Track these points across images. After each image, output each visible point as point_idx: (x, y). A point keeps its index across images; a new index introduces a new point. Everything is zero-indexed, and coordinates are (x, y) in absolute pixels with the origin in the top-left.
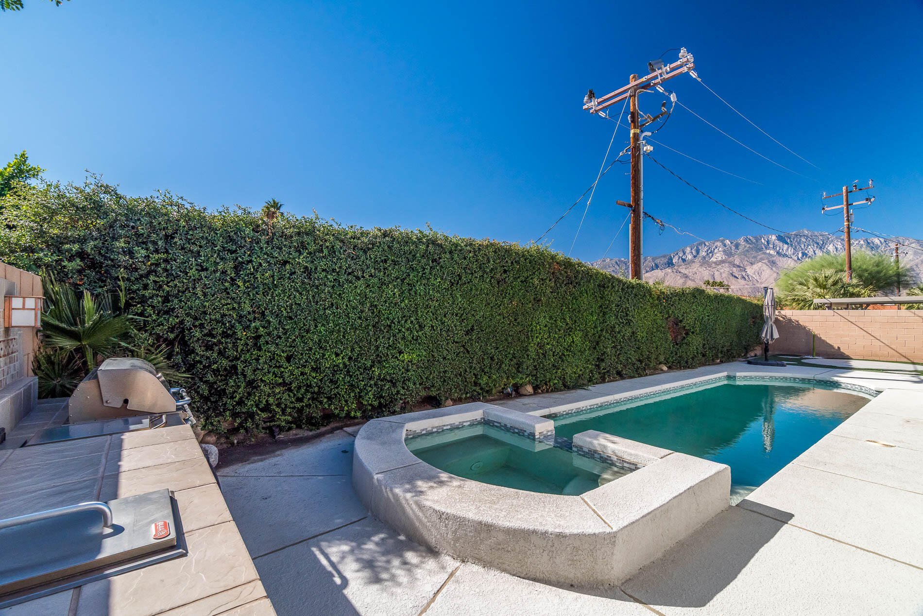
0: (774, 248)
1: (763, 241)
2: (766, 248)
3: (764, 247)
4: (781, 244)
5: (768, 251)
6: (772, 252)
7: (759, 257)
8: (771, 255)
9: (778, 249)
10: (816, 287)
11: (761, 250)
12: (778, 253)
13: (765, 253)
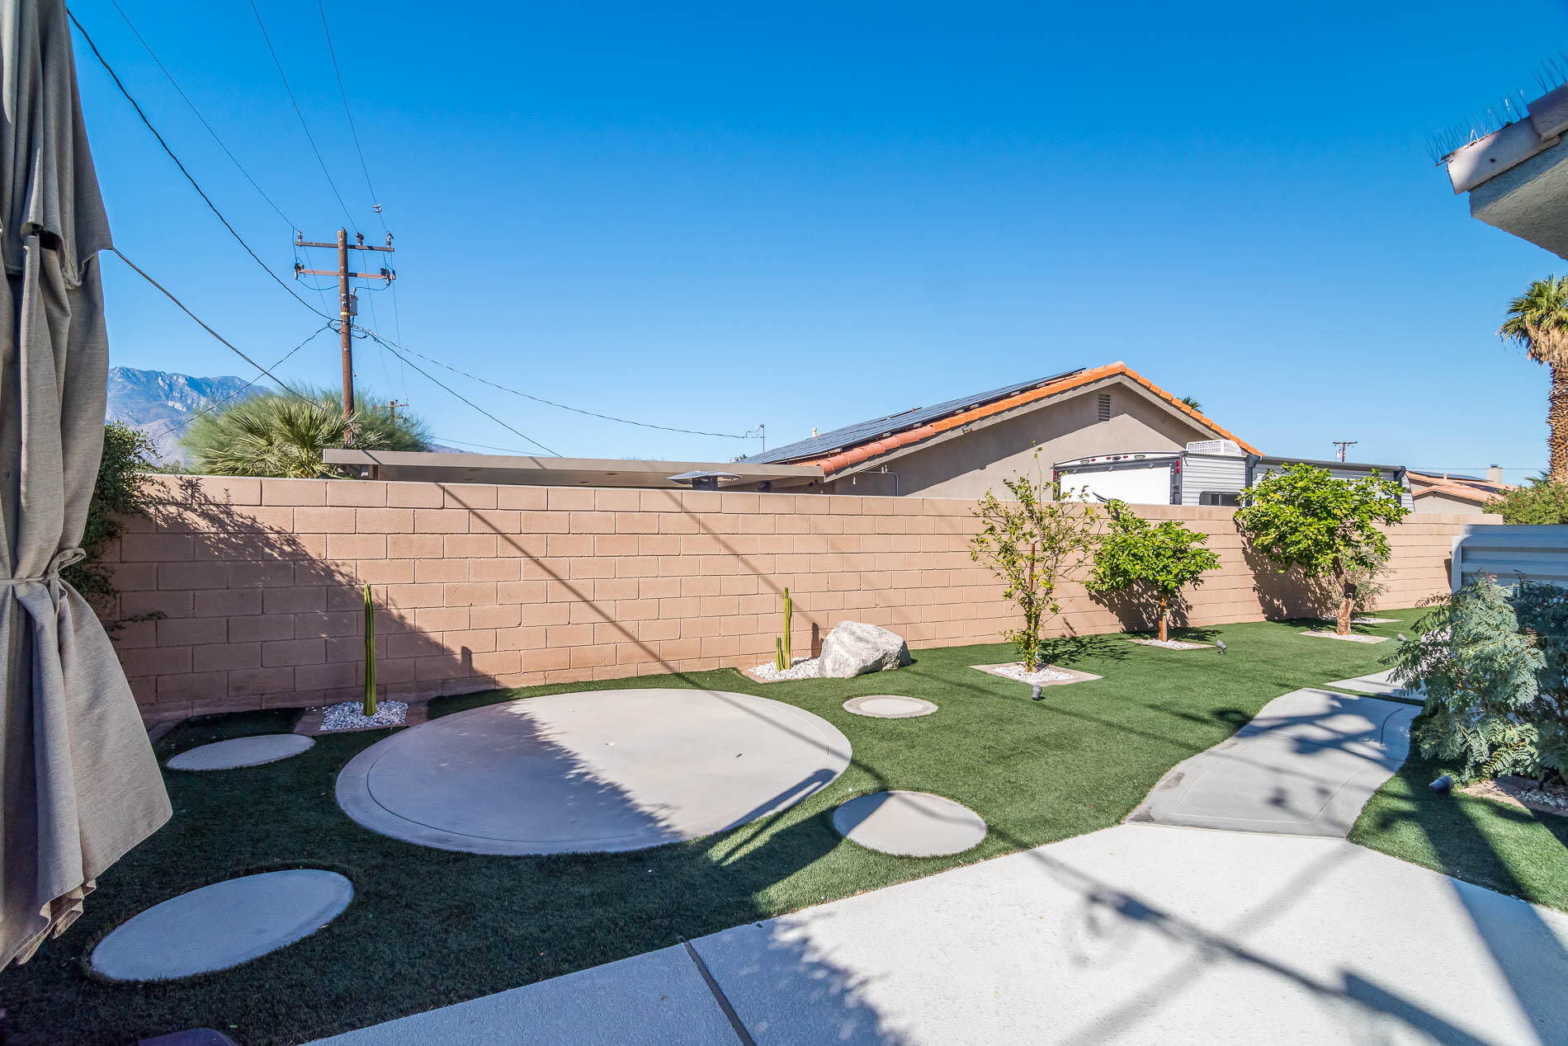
0: (183, 399)
1: (161, 383)
2: (167, 397)
3: (162, 394)
4: (195, 394)
5: (170, 404)
6: (178, 406)
7: (152, 412)
8: (177, 410)
9: (189, 402)
10: (292, 441)
11: (157, 397)
12: (189, 408)
13: (166, 406)
